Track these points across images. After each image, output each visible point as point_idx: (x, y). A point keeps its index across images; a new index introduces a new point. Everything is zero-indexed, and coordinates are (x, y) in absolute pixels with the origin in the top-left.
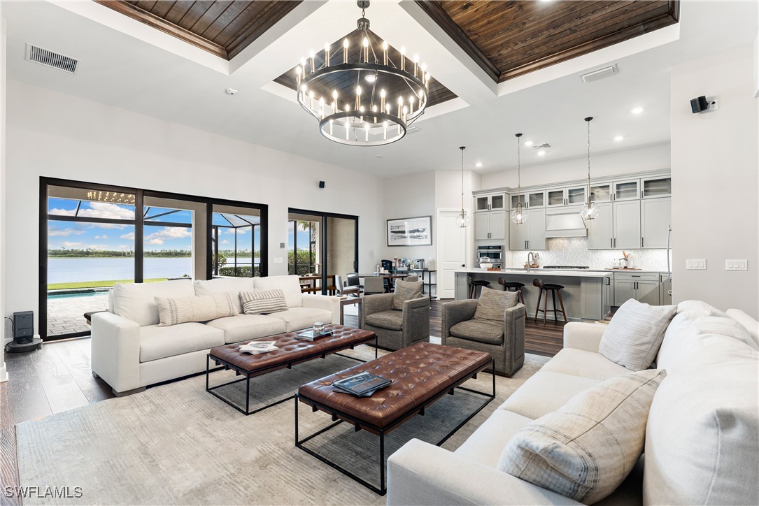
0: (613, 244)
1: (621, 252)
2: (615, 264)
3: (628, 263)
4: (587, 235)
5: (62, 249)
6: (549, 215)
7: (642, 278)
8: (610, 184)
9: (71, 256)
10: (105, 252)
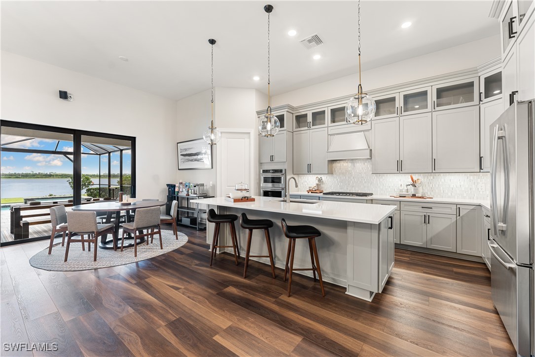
0: (400, 167)
1: (408, 177)
2: (401, 191)
3: (416, 190)
4: (371, 156)
5: (31, 173)
6: (331, 135)
7: (434, 210)
8: (397, 96)
9: (38, 178)
10: (63, 174)
